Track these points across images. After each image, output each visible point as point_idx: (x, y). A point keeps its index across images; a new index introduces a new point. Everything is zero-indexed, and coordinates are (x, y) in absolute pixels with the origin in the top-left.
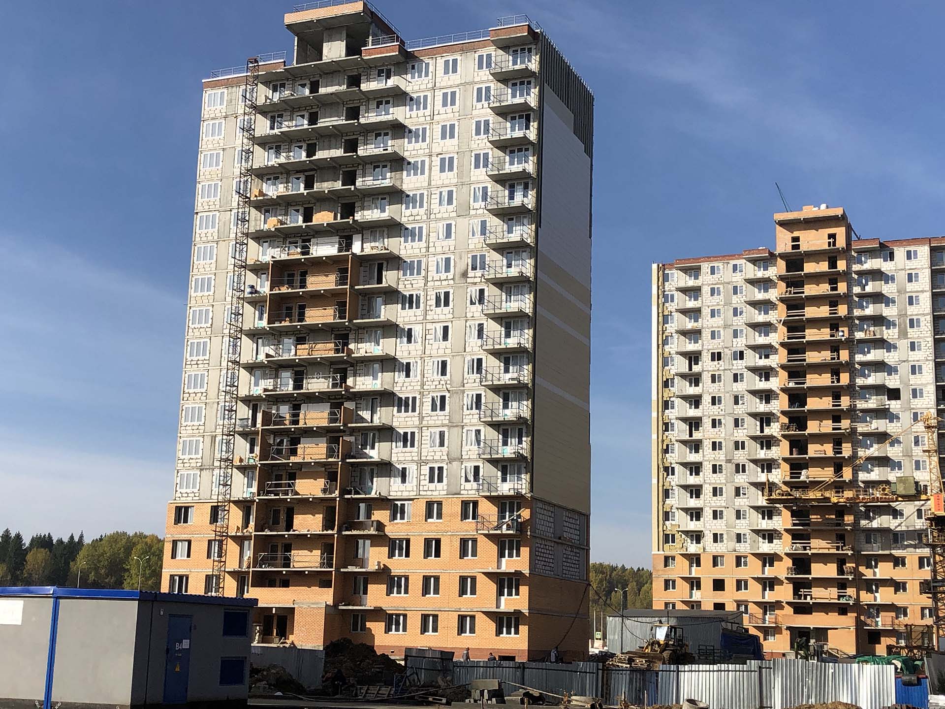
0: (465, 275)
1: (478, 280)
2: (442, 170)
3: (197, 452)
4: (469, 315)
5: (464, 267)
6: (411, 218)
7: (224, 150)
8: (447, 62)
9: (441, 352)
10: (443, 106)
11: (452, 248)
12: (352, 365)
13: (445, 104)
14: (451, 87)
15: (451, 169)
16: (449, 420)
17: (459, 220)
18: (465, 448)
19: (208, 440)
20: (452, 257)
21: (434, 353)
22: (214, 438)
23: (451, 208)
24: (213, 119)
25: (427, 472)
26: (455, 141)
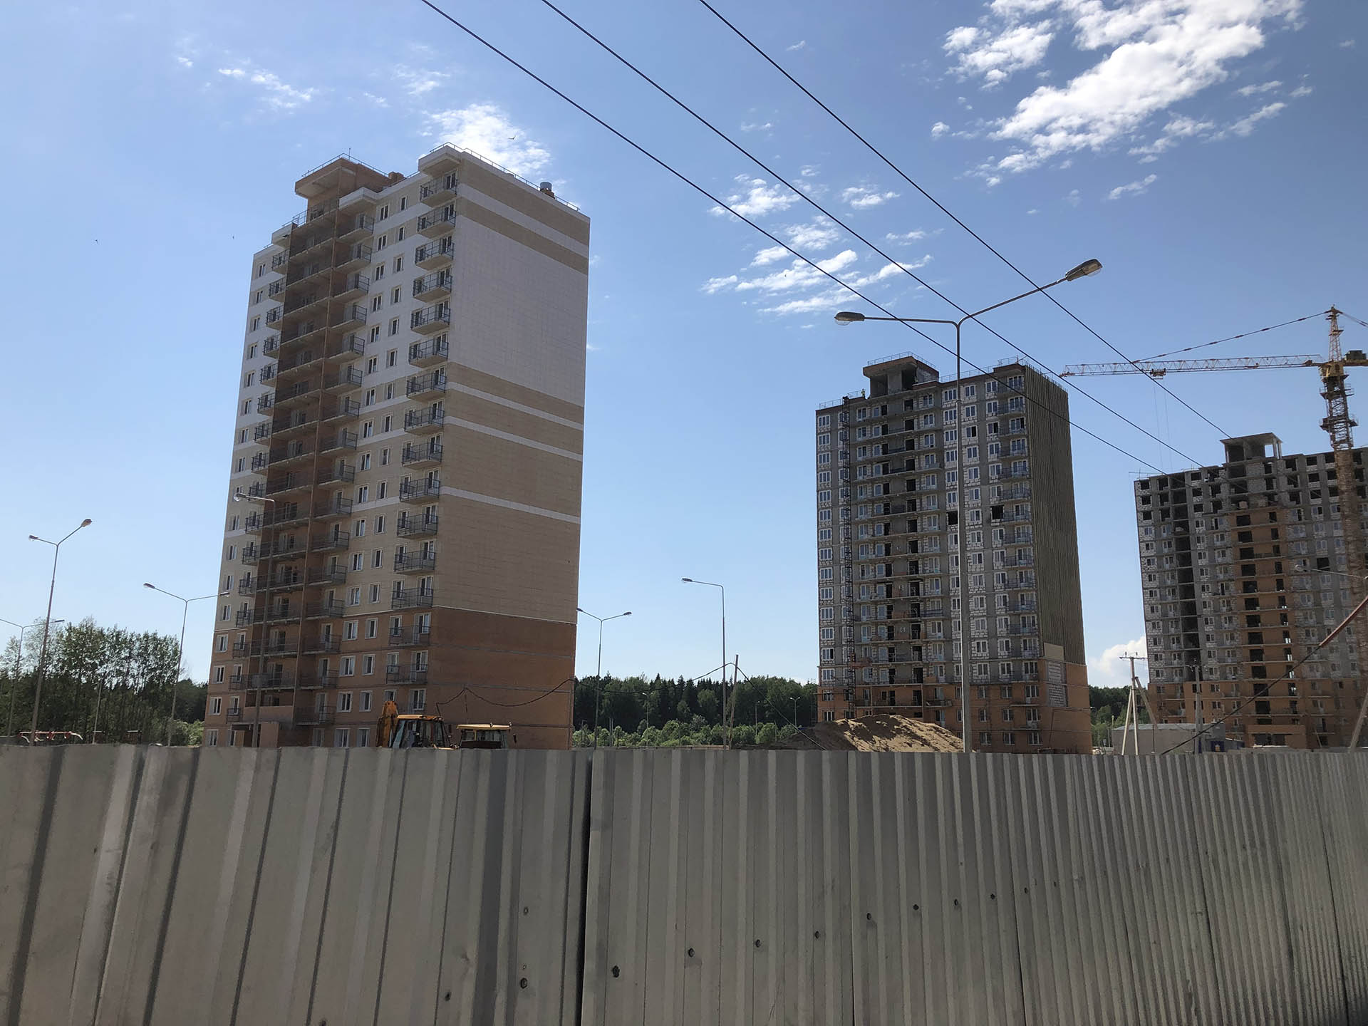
0: (989, 521)
1: (998, 524)
2: (970, 456)
3: (831, 637)
4: (994, 546)
5: (988, 516)
6: (952, 487)
7: (831, 452)
8: (967, 389)
9: (978, 570)
10: (967, 416)
11: (980, 505)
12: (922, 580)
13: (968, 415)
14: (971, 404)
15: (975, 456)
16: (987, 612)
17: (982, 487)
18: (999, 630)
19: (837, 629)
20: (980, 510)
21: (973, 570)
22: (841, 628)
23: (976, 480)
24: (823, 433)
25: (976, 645)
26: (976, 438)
